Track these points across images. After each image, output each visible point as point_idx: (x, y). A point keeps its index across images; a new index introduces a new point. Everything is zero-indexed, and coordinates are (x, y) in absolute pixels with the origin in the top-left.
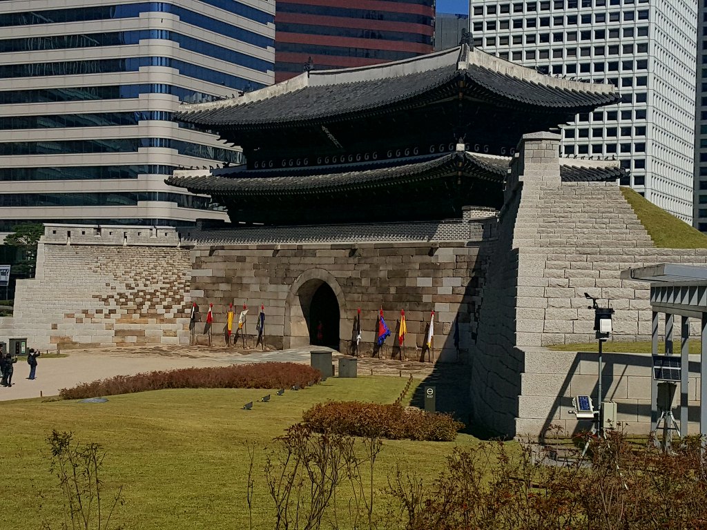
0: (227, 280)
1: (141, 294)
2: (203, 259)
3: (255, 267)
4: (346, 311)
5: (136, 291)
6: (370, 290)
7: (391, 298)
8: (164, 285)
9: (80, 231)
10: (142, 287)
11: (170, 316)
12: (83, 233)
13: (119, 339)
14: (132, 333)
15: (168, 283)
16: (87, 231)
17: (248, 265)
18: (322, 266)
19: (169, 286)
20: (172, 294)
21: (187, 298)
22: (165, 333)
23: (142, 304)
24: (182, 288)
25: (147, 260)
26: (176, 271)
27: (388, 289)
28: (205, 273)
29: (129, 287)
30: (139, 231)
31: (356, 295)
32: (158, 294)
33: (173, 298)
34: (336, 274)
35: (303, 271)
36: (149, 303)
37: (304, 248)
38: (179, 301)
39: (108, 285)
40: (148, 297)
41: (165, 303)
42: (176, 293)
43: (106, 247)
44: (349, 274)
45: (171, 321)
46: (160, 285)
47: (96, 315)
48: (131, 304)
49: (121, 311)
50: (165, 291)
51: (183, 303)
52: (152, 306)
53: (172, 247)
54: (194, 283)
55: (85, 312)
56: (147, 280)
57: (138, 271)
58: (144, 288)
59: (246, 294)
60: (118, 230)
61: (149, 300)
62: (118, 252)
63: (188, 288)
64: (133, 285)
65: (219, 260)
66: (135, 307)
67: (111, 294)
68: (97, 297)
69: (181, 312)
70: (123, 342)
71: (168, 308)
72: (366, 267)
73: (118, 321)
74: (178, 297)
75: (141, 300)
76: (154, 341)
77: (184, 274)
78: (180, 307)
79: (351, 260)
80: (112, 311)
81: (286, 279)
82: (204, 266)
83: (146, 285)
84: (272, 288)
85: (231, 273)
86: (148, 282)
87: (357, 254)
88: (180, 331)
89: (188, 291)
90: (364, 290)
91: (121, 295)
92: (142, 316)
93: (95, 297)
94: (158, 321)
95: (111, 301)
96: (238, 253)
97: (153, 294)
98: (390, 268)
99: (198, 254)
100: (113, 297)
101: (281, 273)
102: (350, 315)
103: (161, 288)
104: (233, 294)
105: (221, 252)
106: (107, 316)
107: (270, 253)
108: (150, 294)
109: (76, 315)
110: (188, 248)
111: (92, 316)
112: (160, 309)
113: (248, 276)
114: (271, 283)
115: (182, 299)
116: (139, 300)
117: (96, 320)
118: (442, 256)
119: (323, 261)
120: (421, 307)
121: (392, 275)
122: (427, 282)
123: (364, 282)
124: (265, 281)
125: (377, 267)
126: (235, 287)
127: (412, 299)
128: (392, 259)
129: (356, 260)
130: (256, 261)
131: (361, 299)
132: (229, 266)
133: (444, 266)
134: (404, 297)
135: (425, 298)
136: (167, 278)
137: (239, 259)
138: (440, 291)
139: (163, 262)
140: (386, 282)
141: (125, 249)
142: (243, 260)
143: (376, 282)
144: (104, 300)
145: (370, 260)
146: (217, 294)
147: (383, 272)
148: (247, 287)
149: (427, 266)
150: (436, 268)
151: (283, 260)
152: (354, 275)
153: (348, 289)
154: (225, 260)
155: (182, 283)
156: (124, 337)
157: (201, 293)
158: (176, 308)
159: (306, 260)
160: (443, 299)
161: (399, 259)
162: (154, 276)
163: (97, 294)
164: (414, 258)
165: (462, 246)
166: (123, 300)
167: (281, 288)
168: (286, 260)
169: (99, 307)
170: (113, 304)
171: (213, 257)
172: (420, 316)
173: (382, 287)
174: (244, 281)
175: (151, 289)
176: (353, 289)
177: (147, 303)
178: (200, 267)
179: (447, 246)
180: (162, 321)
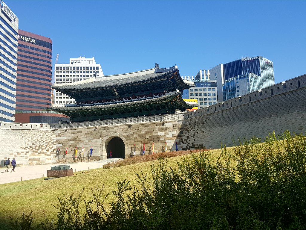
0: (73, 140)
1: (38, 146)
2: (61, 134)
3: (86, 134)
4: (127, 145)
5: (36, 145)
6: (138, 138)
7: (147, 140)
9: (15, 124)
10: (38, 144)
11: (48, 153)
12: (16, 125)
13: (30, 162)
14: (35, 159)
15: (47, 142)
16: (17, 125)
17: (83, 133)
18: (116, 132)
19: (48, 143)
20: (48, 146)
21: (55, 147)
22: (47, 159)
23: (38, 149)
24: (52, 144)
25: (39, 135)
26: (50, 138)
27: (146, 137)
28: (63, 138)
29: (33, 144)
31: (132, 140)
32: (44, 146)
33: (50, 147)
34: (123, 134)
35: (108, 134)
36: (41, 149)
37: (108, 127)
38: (52, 148)
39: (25, 143)
40: (41, 147)
41: (47, 149)
42: (50, 145)
43: (24, 130)
44: (129, 133)
45: (49, 155)
46: (45, 143)
47: (21, 154)
48: (34, 149)
49: (30, 152)
50: (46, 145)
51: (53, 149)
52: (42, 150)
53: (48, 130)
54: (58, 142)
55: (17, 153)
56: (40, 141)
57: (37, 138)
58: (39, 144)
59: (82, 143)
60: (29, 124)
61: (41, 148)
62: (29, 132)
63: (55, 144)
64: (35, 143)
65: (69, 133)
66: (36, 151)
67: (26, 146)
68: (22, 147)
69: (52, 152)
70: (32, 163)
71: (48, 150)
72: (135, 131)
73: (30, 156)
75: (38, 148)
76: (43, 162)
77: (53, 139)
79: (129, 129)
80: (27, 152)
81: (101, 137)
82: (62, 136)
84: (94, 140)
85: (75, 137)
86: (40, 142)
87: (131, 127)
88: (52, 158)
89: (55, 145)
90: (135, 138)
91: (31, 147)
92: (38, 153)
94: (44, 155)
95: (27, 149)
96: (78, 130)
97: (42, 146)
98: (146, 130)
99: (59, 132)
100: (28, 147)
101: (98, 136)
102: (130, 147)
103: (45, 144)
104: (76, 144)
105: (70, 131)
106: (26, 154)
107: (93, 129)
108: (41, 146)
109: (14, 154)
110: (55, 130)
111: (20, 154)
112: (45, 151)
113: (83, 137)
114: (94, 139)
115: (53, 147)
116: (37, 148)
117: (22, 155)
118: (167, 125)
119: (117, 130)
120: (160, 142)
121: (147, 133)
122: (162, 134)
123: (135, 136)
124: (91, 138)
125: (140, 131)
126: (77, 142)
127: (156, 139)
128: (146, 128)
129: (131, 129)
130: (87, 132)
131: (134, 141)
132: (74, 135)
133: (169, 128)
134: (153, 139)
135: (161, 139)
136: (47, 140)
137: (79, 132)
138: (167, 136)
139: (45, 135)
140: (144, 135)
141: (31, 131)
142: (81, 132)
143: (140, 135)
144: (24, 148)
145: (137, 129)
146: (68, 145)
147: (143, 132)
148: (83, 141)
149: (162, 129)
150: (165, 129)
151: (99, 131)
152: (131, 134)
153: (128, 138)
154: (72, 133)
155: (52, 142)
156: (32, 161)
157: (61, 145)
158: (50, 150)
159: (110, 130)
160: (169, 138)
161: (149, 127)
162: (42, 140)
163: (22, 146)
164: (156, 127)
165: (175, 122)
166: (31, 148)
167: (98, 140)
168: (101, 131)
169: (22, 151)
170: (28, 150)
171: (66, 133)
172: (160, 144)
173: (143, 137)
174: (81, 139)
175: (41, 144)
176: (131, 138)
177: (40, 149)
178: (61, 136)
179: (169, 122)
180: (46, 155)
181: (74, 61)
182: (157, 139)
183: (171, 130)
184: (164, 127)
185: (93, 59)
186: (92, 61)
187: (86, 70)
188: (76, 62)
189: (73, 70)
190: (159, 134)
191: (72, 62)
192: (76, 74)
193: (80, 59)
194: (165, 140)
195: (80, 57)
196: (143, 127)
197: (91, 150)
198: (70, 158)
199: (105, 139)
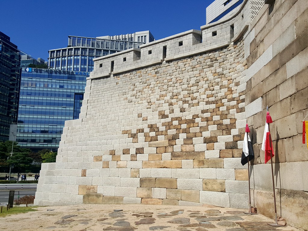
1: (175, 123)
5: (169, 119)
10: (177, 113)
11: (213, 154)
13: (144, 192)
14: (161, 183)
15: (213, 102)
19: (213, 106)
21: (241, 122)
22: (207, 185)
23: (175, 138)
24: (233, 107)
25: (187, 75)
26: (225, 82)
29: (163, 116)
30: (180, 40)
32: (198, 120)
33: (220, 125)
36: (185, 135)
38: (227, 130)
39: (140, 116)
40: (184, 126)
41: (206, 134)
42: (224, 116)
45: (215, 164)
46: (203, 106)
47: (123, 157)
48: (162, 139)
49: (149, 150)
51: (234, 132)
52: (189, 140)
53: (221, 49)
54: (250, 91)
55: (113, 153)
56: (185, 102)
57: (175, 91)
58: (180, 115)
60: (157, 45)
61: (185, 131)
62: (156, 73)
63: (242, 105)
64: (167, 113)
66: (167, 144)
67: (140, 127)
69: (232, 146)
70: (149, 197)
71: (211, 141)
73: (145, 164)
74: (227, 122)
75: (175, 132)
77: (238, 84)
78: (229, 138)
80: (140, 151)
83: (182, 110)
88: (230, 182)
89: (242, 110)
91: (152, 127)
92: (174, 156)
93: (125, 132)
94: (196, 163)
95: (141, 136)
100: (143, 131)
103: (203, 112)
106: (134, 158)
108: (187, 122)
109: (104, 158)
111: (118, 159)
112: (199, 145)
115: (233, 125)
116: (172, 132)
117: (122, 164)
136: (212, 96)
144: (133, 136)
155: (233, 99)
156: (149, 189)
158: (223, 140)
162: (195, 95)
163: (127, 129)
166: (153, 134)
169: (126, 147)
175: (188, 115)
177: (182, 136)
180: (202, 163)
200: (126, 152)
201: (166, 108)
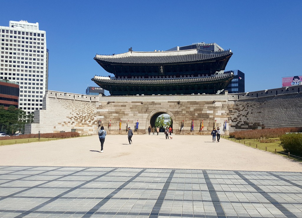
0: (117, 113)
1: (81, 117)
2: (103, 106)
3: (131, 108)
4: (176, 121)
5: (79, 116)
6: (186, 115)
7: (196, 117)
8: (88, 114)
9: (60, 93)
11: (90, 124)
12: (61, 94)
14: (80, 130)
15: (88, 113)
16: (62, 94)
17: (127, 107)
18: (164, 108)
20: (90, 117)
21: (95, 119)
22: (90, 130)
23: (82, 120)
25: (81, 106)
26: (90, 110)
27: (195, 114)
28: (105, 110)
29: (77, 114)
30: (78, 95)
31: (180, 116)
34: (171, 110)
35: (155, 109)
37: (155, 102)
39: (71, 113)
40: (84, 118)
41: (89, 120)
42: (91, 117)
43: (68, 100)
44: (177, 110)
45: (91, 126)
46: (86, 114)
49: (76, 123)
50: (88, 116)
51: (94, 120)
52: (85, 121)
53: (88, 102)
54: (99, 114)
55: (65, 122)
56: (82, 112)
57: (79, 109)
59: (127, 117)
60: (72, 94)
64: (79, 114)
65: (112, 106)
66: (80, 121)
67: (72, 116)
69: (94, 123)
71: (90, 122)
72: (184, 108)
73: (76, 126)
74: (92, 118)
75: (82, 119)
76: (86, 133)
77: (93, 111)
79: (178, 106)
80: (73, 122)
81: (147, 111)
82: (104, 108)
83: (82, 114)
84: (140, 115)
85: (119, 110)
86: (83, 113)
87: (180, 104)
89: (95, 116)
90: (183, 115)
91: (75, 117)
92: (82, 124)
96: (122, 104)
97: (85, 117)
98: (195, 108)
99: (100, 104)
101: (144, 110)
102: (178, 122)
104: (120, 117)
105: (113, 104)
106: (72, 124)
107: (139, 104)
108: (84, 117)
109: (62, 123)
110: (95, 102)
111: (67, 124)
112: (87, 122)
113: (127, 110)
114: (139, 113)
117: (69, 125)
118: (217, 104)
119: (164, 106)
120: (208, 119)
121: (196, 110)
122: (212, 112)
123: (183, 112)
124: (136, 112)
125: (189, 108)
126: (121, 115)
127: (204, 117)
128: (196, 105)
129: (180, 106)
130: (131, 106)
131: (182, 117)
132: (117, 108)
133: (218, 107)
134: (202, 116)
135: (210, 116)
137: (122, 106)
138: (216, 114)
139: (86, 106)
140: (193, 112)
141: (74, 101)
142: (125, 106)
143: (189, 112)
144: (70, 118)
145: (186, 106)
146: (111, 117)
147: (192, 109)
148: (127, 114)
149: (211, 107)
150: (215, 108)
151: (145, 106)
152: (179, 110)
153: (177, 114)
154: (115, 106)
155: (93, 114)
156: (77, 131)
157: (103, 117)
158: (92, 122)
159: (156, 106)
160: (218, 116)
161: (199, 105)
162: (84, 111)
163: (68, 116)
164: (205, 105)
165: (225, 101)
166: (76, 119)
167: (144, 114)
168: (147, 106)
169: (69, 121)
170: (73, 120)
171: (109, 105)
172: (209, 121)
173: (192, 113)
174: (126, 113)
175: (84, 115)
176: (179, 114)
177: (84, 120)
178: (102, 108)
179: (219, 101)
180: (88, 126)
181: (15, 25)
182: (207, 116)
183: (221, 109)
184: (213, 105)
185: (37, 24)
186: (36, 26)
187: (29, 36)
188: (17, 25)
189: (13, 35)
190: (208, 112)
191: (13, 25)
192: (17, 39)
193: (22, 22)
194: (214, 118)
195: (22, 21)
196: (192, 105)
197: (137, 124)
198: (113, 130)
199: (152, 114)
200: (69, 122)
201: (78, 112)
